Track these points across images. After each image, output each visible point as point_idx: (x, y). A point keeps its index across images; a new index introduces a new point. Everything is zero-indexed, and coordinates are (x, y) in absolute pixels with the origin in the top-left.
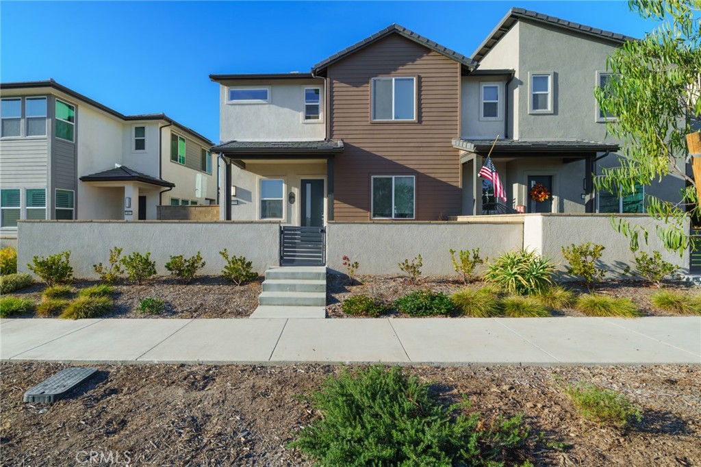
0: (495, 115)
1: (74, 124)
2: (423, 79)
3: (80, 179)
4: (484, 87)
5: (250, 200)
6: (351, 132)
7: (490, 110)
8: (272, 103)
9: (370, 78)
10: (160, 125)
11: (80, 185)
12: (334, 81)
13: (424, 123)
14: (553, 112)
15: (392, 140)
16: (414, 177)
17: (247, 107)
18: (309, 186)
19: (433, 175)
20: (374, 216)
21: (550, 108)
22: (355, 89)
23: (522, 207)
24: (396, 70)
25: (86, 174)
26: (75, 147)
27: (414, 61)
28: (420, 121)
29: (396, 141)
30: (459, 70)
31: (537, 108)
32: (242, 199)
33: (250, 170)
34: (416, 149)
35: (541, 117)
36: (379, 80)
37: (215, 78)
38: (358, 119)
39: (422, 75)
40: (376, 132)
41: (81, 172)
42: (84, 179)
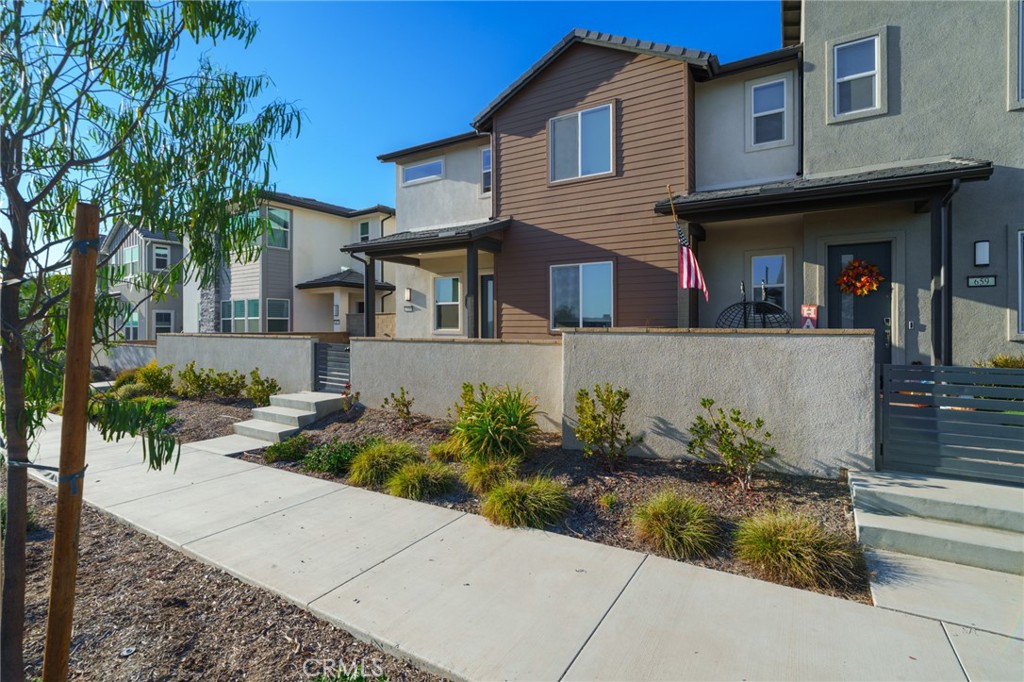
0: (780, 136)
1: (288, 230)
2: (624, 104)
3: (296, 287)
4: (755, 90)
5: (424, 305)
6: (523, 204)
7: (767, 129)
8: (446, 178)
9: (546, 120)
10: (382, 218)
11: (296, 292)
12: (502, 135)
13: (626, 175)
14: (886, 111)
15: (578, 209)
16: (611, 262)
17: (421, 186)
18: (490, 284)
19: (641, 259)
20: (555, 326)
21: (878, 104)
22: (528, 140)
23: (813, 309)
24: (583, 98)
25: (304, 282)
26: (290, 253)
27: (609, 77)
28: (619, 171)
29: (584, 208)
30: (684, 74)
31: (849, 109)
32: (418, 305)
33: (424, 268)
34: (614, 218)
35: (856, 125)
36: (559, 120)
37: (385, 158)
38: (532, 184)
39: (623, 98)
40: (556, 199)
41: (297, 280)
42: (300, 287)
